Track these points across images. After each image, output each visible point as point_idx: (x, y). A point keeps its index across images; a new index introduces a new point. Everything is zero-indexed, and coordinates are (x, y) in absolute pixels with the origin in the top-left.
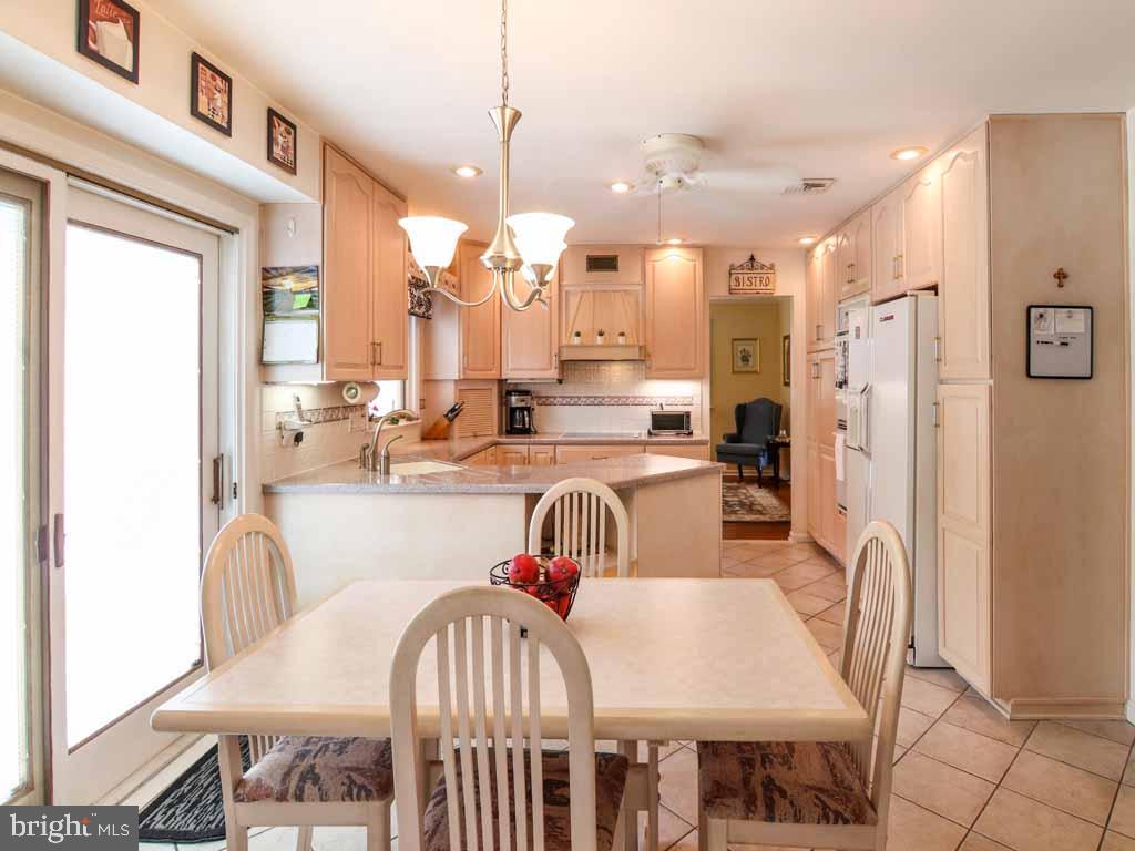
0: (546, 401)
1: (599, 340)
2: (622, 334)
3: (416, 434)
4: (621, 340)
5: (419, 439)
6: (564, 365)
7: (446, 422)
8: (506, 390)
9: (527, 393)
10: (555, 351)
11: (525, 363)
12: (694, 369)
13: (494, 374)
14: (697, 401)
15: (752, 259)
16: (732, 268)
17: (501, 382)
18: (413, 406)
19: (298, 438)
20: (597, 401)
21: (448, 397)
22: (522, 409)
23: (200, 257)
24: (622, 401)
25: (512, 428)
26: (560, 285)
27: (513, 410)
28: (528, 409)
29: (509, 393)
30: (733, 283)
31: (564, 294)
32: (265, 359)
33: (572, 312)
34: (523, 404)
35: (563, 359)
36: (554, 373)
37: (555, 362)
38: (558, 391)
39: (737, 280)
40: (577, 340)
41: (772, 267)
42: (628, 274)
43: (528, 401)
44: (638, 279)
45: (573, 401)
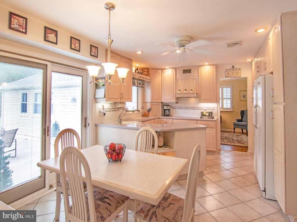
0: (174, 108)
1: (185, 92)
2: (191, 90)
3: (141, 114)
4: (191, 92)
5: (141, 116)
6: (177, 98)
7: (147, 112)
9: (168, 105)
10: (175, 95)
11: (168, 98)
12: (213, 100)
13: (160, 101)
14: (216, 109)
15: (233, 67)
16: (227, 70)
17: (162, 103)
18: (140, 109)
19: (105, 114)
20: (187, 108)
21: (148, 106)
22: (167, 110)
23: (82, 76)
24: (194, 108)
25: (165, 114)
26: (176, 78)
27: (165, 110)
28: (169, 110)
29: (164, 106)
30: (227, 74)
31: (177, 80)
32: (96, 97)
33: (179, 84)
34: (167, 109)
36: (174, 101)
37: (175, 98)
38: (177, 105)
39: (228, 73)
40: (179, 92)
41: (240, 69)
42: (194, 74)
43: (168, 108)
44: (197, 75)
45: (181, 108)
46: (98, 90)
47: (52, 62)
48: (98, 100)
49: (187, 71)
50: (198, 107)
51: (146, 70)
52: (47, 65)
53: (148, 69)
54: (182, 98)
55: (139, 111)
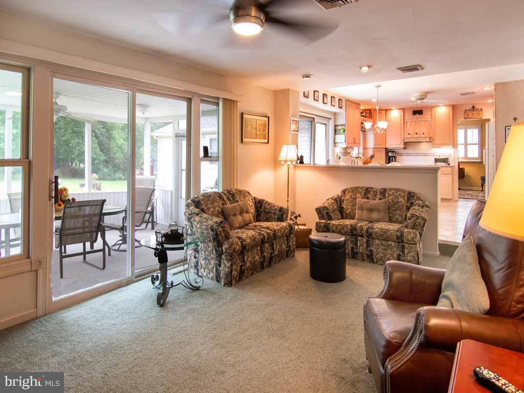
0: (400, 155)
1: (416, 136)
4: (423, 135)
5: (363, 163)
6: (406, 143)
7: (370, 159)
8: (387, 151)
9: (394, 152)
10: (402, 139)
11: (394, 143)
12: (449, 144)
13: (384, 146)
14: (453, 155)
15: (473, 107)
16: (466, 110)
17: (386, 149)
19: (340, 158)
20: (418, 155)
21: (370, 153)
22: (392, 157)
23: (326, 124)
24: (425, 155)
26: (404, 120)
27: (390, 157)
28: (394, 157)
29: (389, 152)
30: (466, 115)
31: (405, 122)
32: (336, 142)
33: (408, 128)
34: (393, 155)
35: (405, 141)
36: (402, 146)
37: (402, 142)
38: (405, 151)
39: (467, 114)
40: (409, 136)
41: (481, 109)
42: (426, 116)
43: (394, 154)
44: (430, 117)
45: (410, 155)
46: (337, 136)
47: (316, 115)
48: (337, 144)
49: (418, 112)
50: (430, 154)
51: (368, 112)
52: (314, 118)
53: (370, 110)
54: (411, 143)
55: (361, 158)
